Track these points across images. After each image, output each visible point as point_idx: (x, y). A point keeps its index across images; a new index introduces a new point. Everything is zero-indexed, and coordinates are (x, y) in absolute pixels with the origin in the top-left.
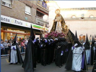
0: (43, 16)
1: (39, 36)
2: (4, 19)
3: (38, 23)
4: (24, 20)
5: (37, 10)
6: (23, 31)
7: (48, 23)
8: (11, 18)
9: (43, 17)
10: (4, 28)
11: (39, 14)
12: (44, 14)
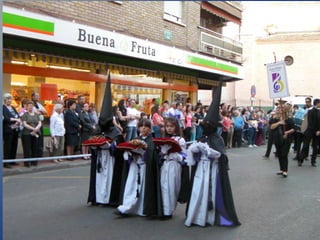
0: (223, 25)
1: (210, 92)
2: (98, 38)
3: (205, 51)
4: (159, 42)
5: (204, 8)
6: (158, 75)
7: (240, 50)
8: (118, 35)
9: (224, 28)
10: (98, 67)
11: (210, 20)
12: (224, 21)
